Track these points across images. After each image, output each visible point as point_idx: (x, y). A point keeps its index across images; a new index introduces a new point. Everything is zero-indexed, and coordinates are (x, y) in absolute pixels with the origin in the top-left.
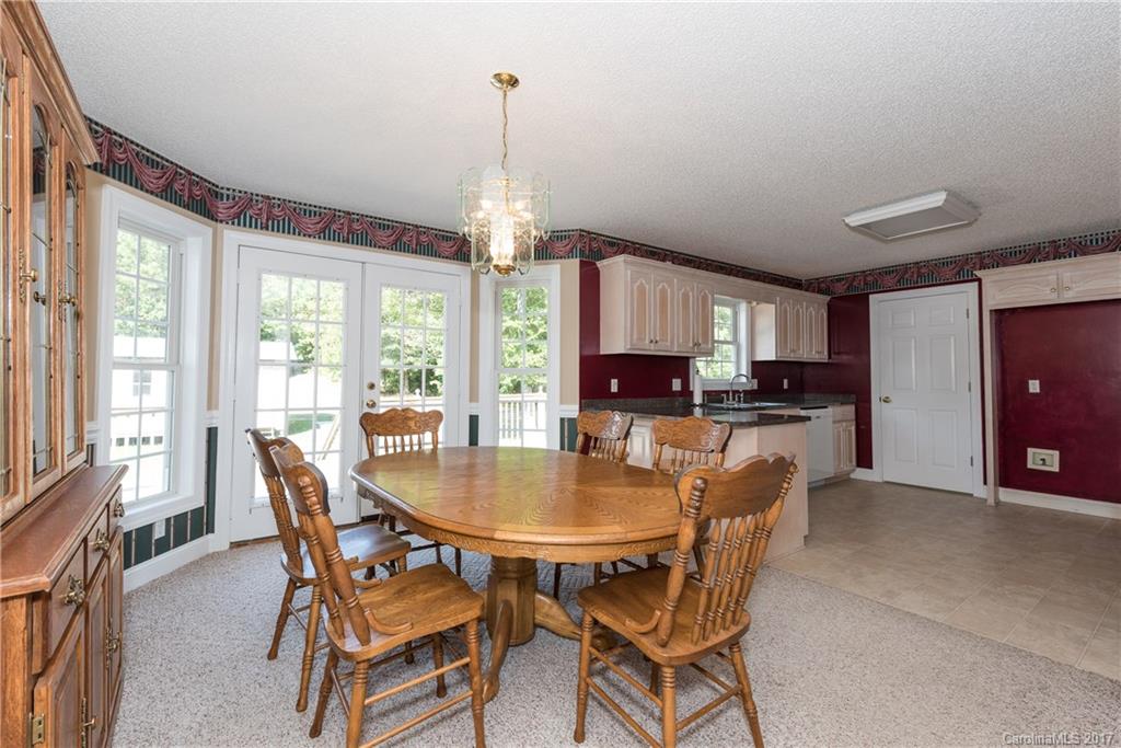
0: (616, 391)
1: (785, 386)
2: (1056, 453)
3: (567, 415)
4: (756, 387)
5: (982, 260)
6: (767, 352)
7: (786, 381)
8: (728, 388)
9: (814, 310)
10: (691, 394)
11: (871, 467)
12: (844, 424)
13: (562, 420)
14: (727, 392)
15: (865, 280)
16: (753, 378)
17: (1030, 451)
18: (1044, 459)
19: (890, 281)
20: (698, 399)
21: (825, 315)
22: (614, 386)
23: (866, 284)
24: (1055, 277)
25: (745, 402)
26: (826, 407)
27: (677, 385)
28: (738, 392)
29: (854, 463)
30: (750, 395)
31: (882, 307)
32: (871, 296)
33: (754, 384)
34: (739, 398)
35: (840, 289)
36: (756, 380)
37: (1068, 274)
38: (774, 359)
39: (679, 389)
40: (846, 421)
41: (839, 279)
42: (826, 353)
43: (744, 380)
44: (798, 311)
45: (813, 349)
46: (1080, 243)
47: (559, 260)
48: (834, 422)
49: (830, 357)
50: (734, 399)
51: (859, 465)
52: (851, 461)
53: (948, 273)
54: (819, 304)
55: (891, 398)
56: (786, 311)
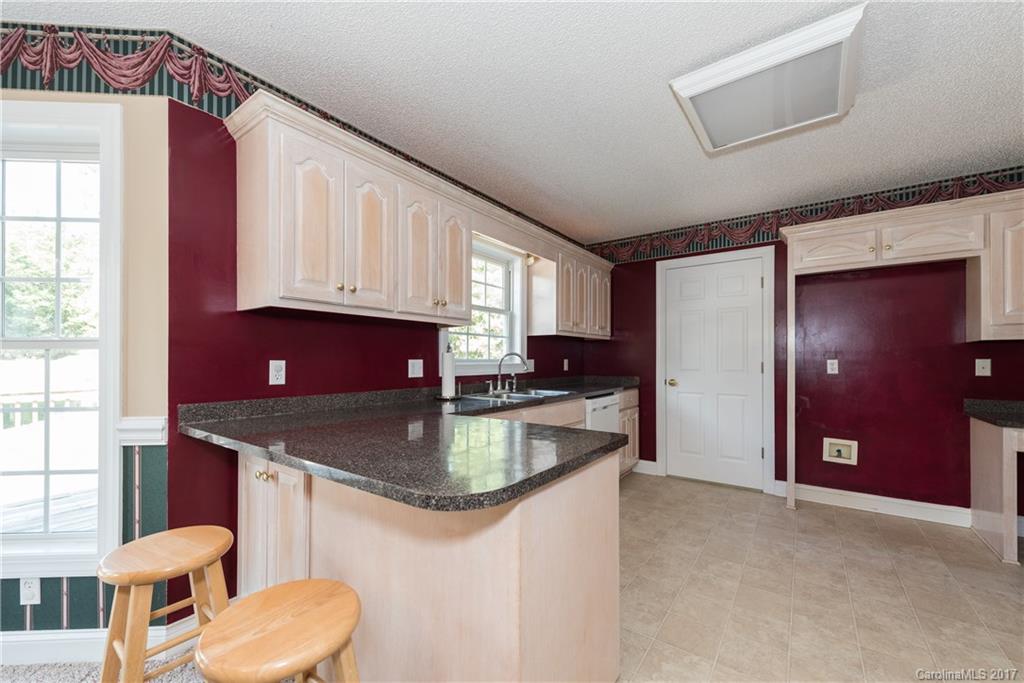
0: (282, 381)
1: (566, 368)
2: (854, 444)
3: (138, 440)
4: (532, 369)
5: (780, 218)
6: (547, 324)
7: (566, 362)
8: (495, 372)
9: (596, 278)
10: (438, 382)
11: (654, 460)
12: (629, 411)
13: (127, 451)
14: (494, 378)
15: (652, 244)
16: (528, 358)
17: (827, 441)
19: (678, 244)
20: (448, 390)
21: (609, 284)
22: (277, 372)
23: (653, 248)
24: (874, 233)
25: (519, 390)
26: (612, 394)
27: (416, 368)
28: (508, 376)
29: (637, 455)
30: (524, 382)
31: (669, 274)
32: (658, 263)
33: (530, 366)
34: (511, 384)
35: (625, 256)
36: (533, 361)
37: (889, 230)
38: (554, 333)
39: (420, 374)
40: (630, 408)
41: (624, 243)
42: (609, 329)
43: (517, 360)
44: (581, 275)
45: (595, 325)
46: (889, 198)
47: (120, 96)
48: (620, 411)
49: (612, 335)
50: (503, 388)
51: (642, 457)
52: (634, 455)
53: (741, 234)
54: (603, 271)
55: (677, 381)
56: (568, 271)
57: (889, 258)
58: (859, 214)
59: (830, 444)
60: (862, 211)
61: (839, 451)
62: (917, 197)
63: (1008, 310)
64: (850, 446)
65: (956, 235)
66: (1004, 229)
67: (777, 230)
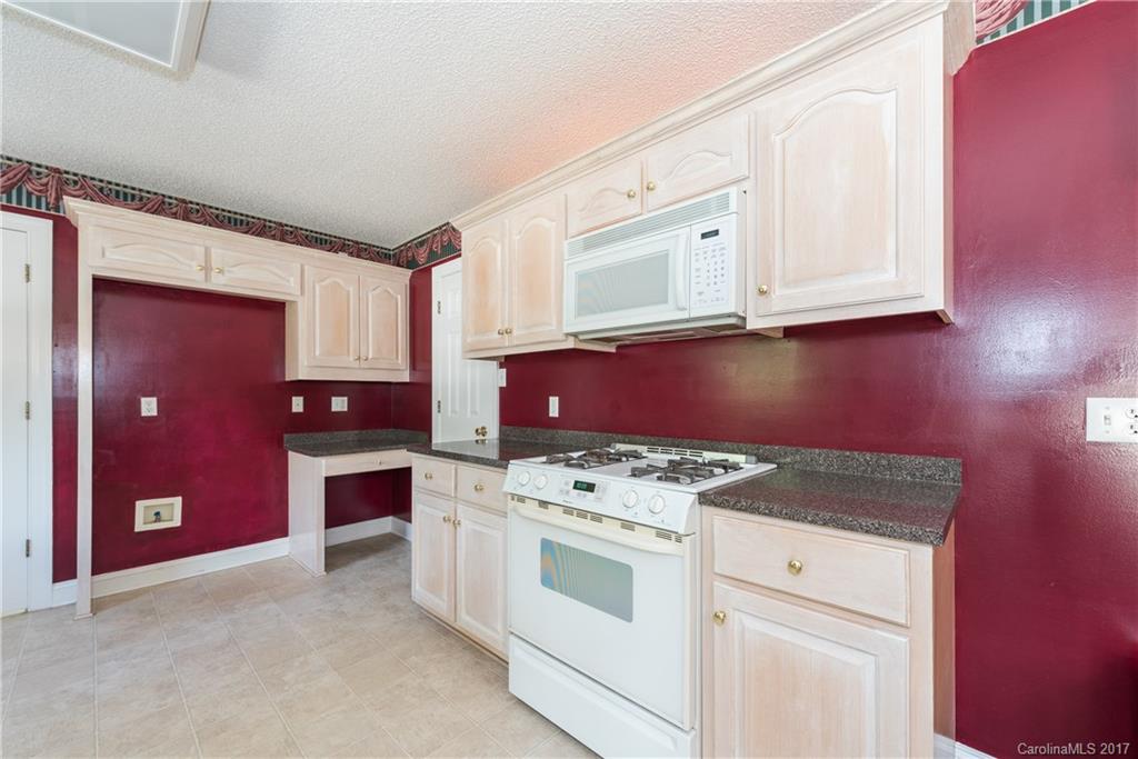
18: (159, 513)
57: (219, 283)
58: (184, 220)
59: (146, 507)
60: (186, 218)
61: (157, 514)
62: (244, 226)
63: (317, 353)
64: (172, 504)
65: (280, 277)
66: (314, 282)
67: (58, 198)
